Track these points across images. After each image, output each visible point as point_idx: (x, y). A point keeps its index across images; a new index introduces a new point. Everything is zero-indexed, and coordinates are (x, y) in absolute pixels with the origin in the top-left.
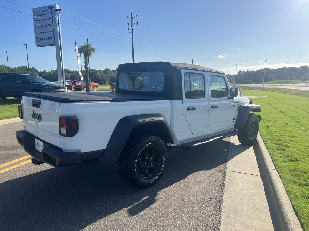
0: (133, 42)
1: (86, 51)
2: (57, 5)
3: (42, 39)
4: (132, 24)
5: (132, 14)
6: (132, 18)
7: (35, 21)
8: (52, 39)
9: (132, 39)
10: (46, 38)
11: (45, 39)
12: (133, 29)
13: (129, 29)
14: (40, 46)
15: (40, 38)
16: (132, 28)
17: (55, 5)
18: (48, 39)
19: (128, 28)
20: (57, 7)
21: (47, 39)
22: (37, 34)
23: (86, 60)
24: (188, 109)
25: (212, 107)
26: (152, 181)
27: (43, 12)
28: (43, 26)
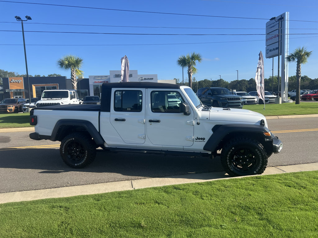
2: (287, 13)
3: (271, 51)
7: (267, 34)
10: (274, 49)
14: (269, 57)
15: (269, 50)
22: (268, 46)
23: (298, 67)
24: (116, 120)
25: (150, 121)
26: (76, 165)
27: (274, 24)
28: (272, 38)
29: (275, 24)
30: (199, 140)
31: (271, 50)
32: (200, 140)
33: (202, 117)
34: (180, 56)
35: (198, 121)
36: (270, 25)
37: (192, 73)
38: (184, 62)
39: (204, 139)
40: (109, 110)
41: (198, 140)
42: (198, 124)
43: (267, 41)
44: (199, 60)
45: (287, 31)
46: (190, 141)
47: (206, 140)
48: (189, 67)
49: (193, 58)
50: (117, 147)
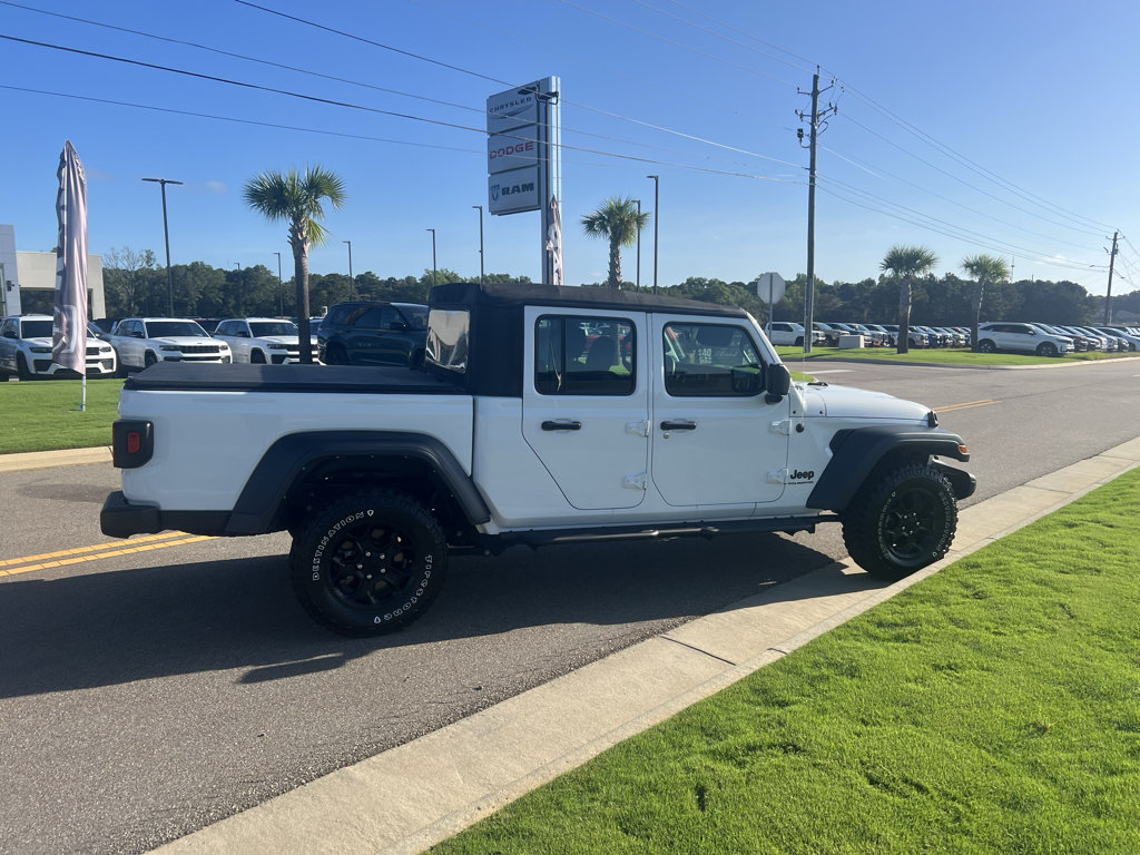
0: (812, 180)
1: (616, 224)
2: (554, 78)
3: (506, 191)
4: (814, 116)
5: (816, 78)
6: (815, 94)
7: (492, 135)
8: (532, 189)
9: (812, 169)
10: (518, 187)
11: (516, 189)
12: (818, 132)
13: (800, 135)
14: (501, 213)
15: (502, 187)
16: (813, 131)
17: (547, 81)
18: (524, 191)
19: (801, 130)
20: (554, 83)
21: (519, 191)
22: (495, 176)
23: (614, 255)
24: (548, 426)
25: (665, 426)
26: (377, 620)
27: (516, 107)
28: (510, 150)
29: (518, 106)
30: (800, 480)
31: (508, 189)
32: (803, 480)
33: (809, 408)
34: (263, 173)
35: (802, 422)
36: (502, 107)
37: (309, 244)
38: (275, 198)
39: (809, 475)
40: (517, 392)
41: (797, 480)
42: (799, 429)
43: (491, 157)
44: (335, 196)
45: (556, 136)
46: (779, 482)
47: (815, 479)
48: (297, 219)
49: (317, 186)
50: (535, 529)
